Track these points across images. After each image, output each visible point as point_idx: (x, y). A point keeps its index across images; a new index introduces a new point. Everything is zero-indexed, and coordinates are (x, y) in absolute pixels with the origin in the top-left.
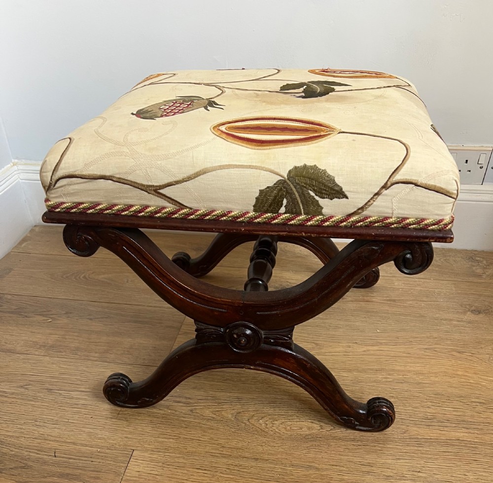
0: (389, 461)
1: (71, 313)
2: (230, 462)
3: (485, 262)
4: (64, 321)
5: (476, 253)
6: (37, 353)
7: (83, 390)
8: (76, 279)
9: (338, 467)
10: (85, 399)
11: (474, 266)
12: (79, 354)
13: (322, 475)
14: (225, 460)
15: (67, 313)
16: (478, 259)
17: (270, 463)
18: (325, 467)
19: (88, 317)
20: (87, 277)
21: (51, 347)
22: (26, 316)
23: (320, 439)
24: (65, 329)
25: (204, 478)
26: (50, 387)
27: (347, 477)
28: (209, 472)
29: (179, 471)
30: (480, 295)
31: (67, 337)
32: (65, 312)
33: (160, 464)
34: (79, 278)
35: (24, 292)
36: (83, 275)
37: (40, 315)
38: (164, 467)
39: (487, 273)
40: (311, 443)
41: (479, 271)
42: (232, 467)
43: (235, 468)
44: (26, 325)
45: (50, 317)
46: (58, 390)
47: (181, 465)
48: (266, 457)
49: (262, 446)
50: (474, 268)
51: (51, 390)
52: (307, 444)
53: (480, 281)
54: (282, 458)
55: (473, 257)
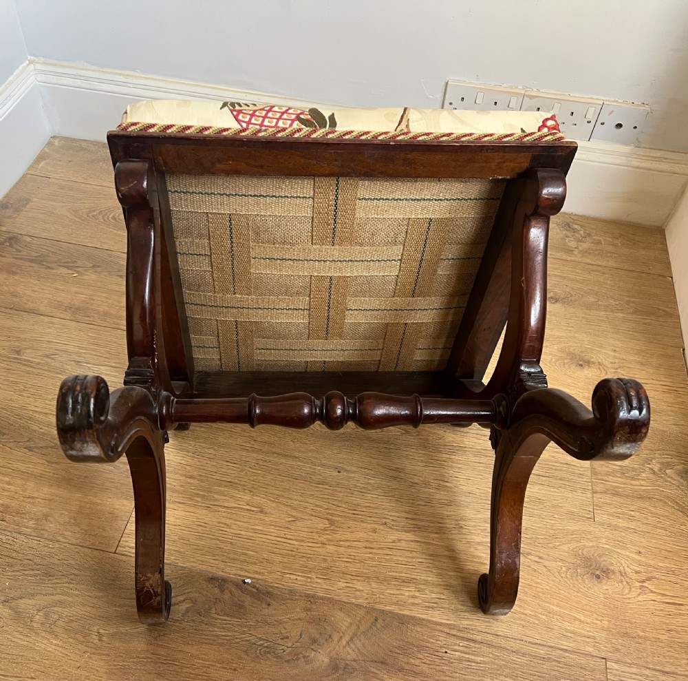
0: (419, 468)
1: (98, 267)
2: (260, 457)
3: (582, 232)
4: (91, 276)
5: (575, 218)
6: (62, 316)
7: (114, 365)
8: (103, 218)
9: (366, 470)
10: (115, 377)
11: (567, 237)
12: (108, 320)
13: (349, 477)
14: (255, 455)
15: (94, 266)
16: (576, 226)
17: (300, 461)
18: (354, 469)
19: (119, 273)
20: (116, 217)
21: (76, 309)
22: (49, 267)
23: (354, 439)
24: (92, 288)
25: (232, 472)
26: (79, 359)
27: (373, 482)
28: (238, 466)
29: (209, 462)
30: (564, 278)
31: (95, 298)
32: (92, 265)
33: (191, 454)
34: (108, 218)
35: (45, 234)
36: (112, 214)
37: (64, 266)
38: (194, 457)
39: (580, 248)
40: (343, 443)
41: (573, 244)
42: (261, 463)
43: (265, 464)
44: (49, 278)
45: (75, 271)
46: (87, 363)
47: (211, 456)
48: (296, 454)
49: (294, 442)
50: (567, 240)
51: (80, 362)
52: (339, 444)
53: (569, 258)
54: (312, 457)
55: (571, 224)
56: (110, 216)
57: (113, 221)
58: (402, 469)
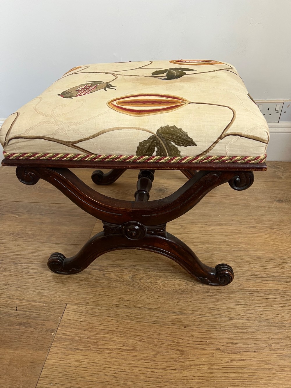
0: (232, 307)
1: (30, 211)
2: (129, 311)
3: (283, 168)
4: (25, 216)
5: (277, 163)
6: (8, 239)
7: (36, 263)
8: (34, 189)
9: (198, 312)
10: (37, 269)
11: (276, 171)
12: (34, 238)
13: (189, 318)
14: (125, 310)
15: (27, 211)
16: (278, 166)
17: (154, 311)
18: (190, 312)
19: (41, 213)
20: (41, 187)
21: (17, 234)
22: (3, 214)
23: (187, 292)
24: (26, 222)
25: (111, 323)
26: (16, 261)
27: (204, 319)
28: (115, 319)
29: (96, 318)
30: (282, 190)
31: (27, 227)
32: (26, 211)
33: (84, 314)
34: (36, 188)
35: (3, 199)
36: (39, 186)
37: (11, 213)
38: (86, 316)
39: (285, 176)
40: (180, 296)
41: (280, 174)
42: (129, 315)
43: (132, 315)
44: (2, 220)
45: (17, 214)
46: (20, 263)
47: (97, 314)
48: (152, 306)
49: (149, 298)
50: (277, 173)
51: (16, 263)
52: (178, 297)
53: (280, 181)
54: (162, 307)
55: (275, 166)
56: (38, 187)
57: (39, 189)
58: (221, 308)
